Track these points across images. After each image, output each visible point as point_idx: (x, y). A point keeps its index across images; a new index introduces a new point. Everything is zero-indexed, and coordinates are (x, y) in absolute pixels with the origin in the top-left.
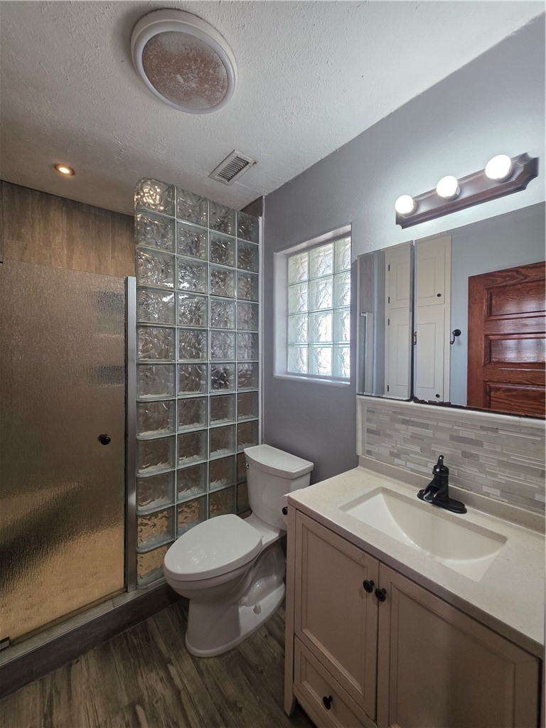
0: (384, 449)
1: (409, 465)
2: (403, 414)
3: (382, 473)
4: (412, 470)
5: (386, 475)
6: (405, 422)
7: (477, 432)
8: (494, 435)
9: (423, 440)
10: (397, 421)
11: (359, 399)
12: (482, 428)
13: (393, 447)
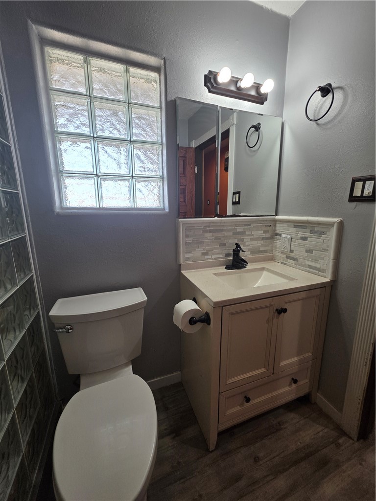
0: (198, 252)
1: (213, 256)
2: (209, 226)
3: (199, 268)
4: (215, 259)
5: (201, 268)
6: (210, 231)
7: (244, 227)
8: (250, 227)
9: (220, 239)
10: (207, 231)
11: (181, 221)
12: (245, 225)
13: (204, 249)
